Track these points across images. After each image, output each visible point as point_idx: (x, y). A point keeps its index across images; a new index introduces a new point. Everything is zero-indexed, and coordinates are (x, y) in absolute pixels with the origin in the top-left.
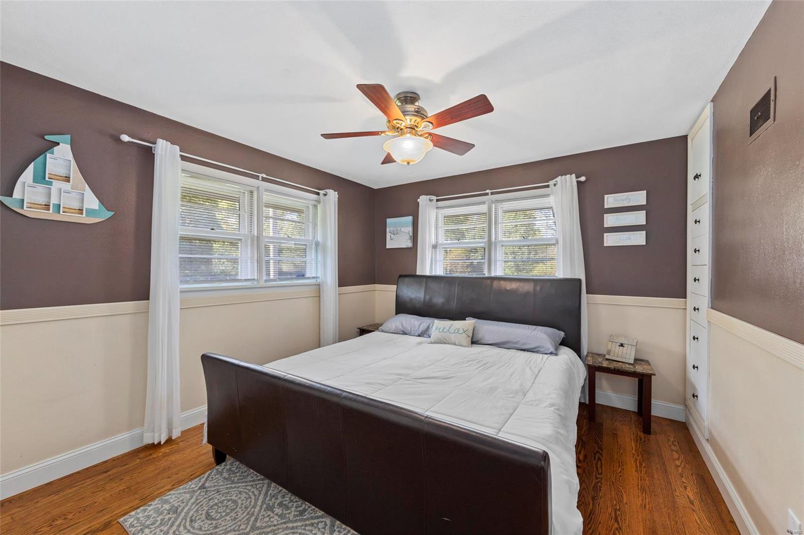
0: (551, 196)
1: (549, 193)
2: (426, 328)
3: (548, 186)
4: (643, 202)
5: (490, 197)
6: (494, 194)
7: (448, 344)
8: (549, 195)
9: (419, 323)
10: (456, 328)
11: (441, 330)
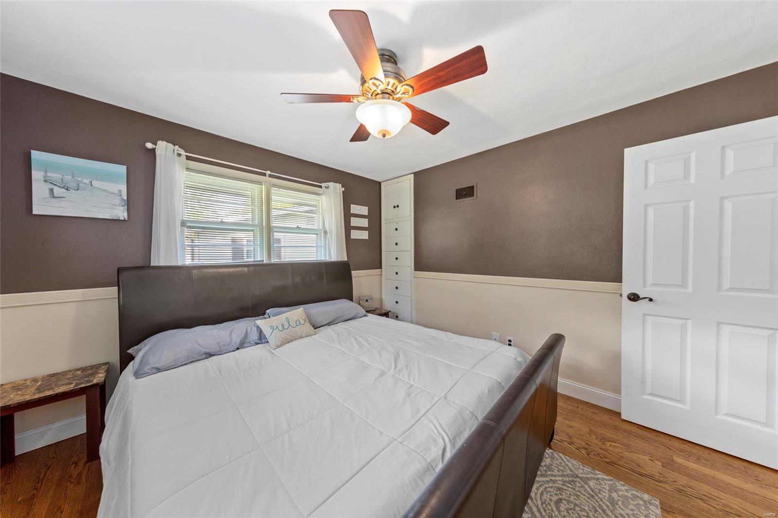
0: (323, 195)
1: (321, 192)
2: (243, 335)
3: (321, 187)
4: (366, 213)
5: (267, 178)
6: (271, 177)
7: (295, 340)
8: (322, 194)
9: (228, 332)
10: (295, 321)
11: (281, 329)
